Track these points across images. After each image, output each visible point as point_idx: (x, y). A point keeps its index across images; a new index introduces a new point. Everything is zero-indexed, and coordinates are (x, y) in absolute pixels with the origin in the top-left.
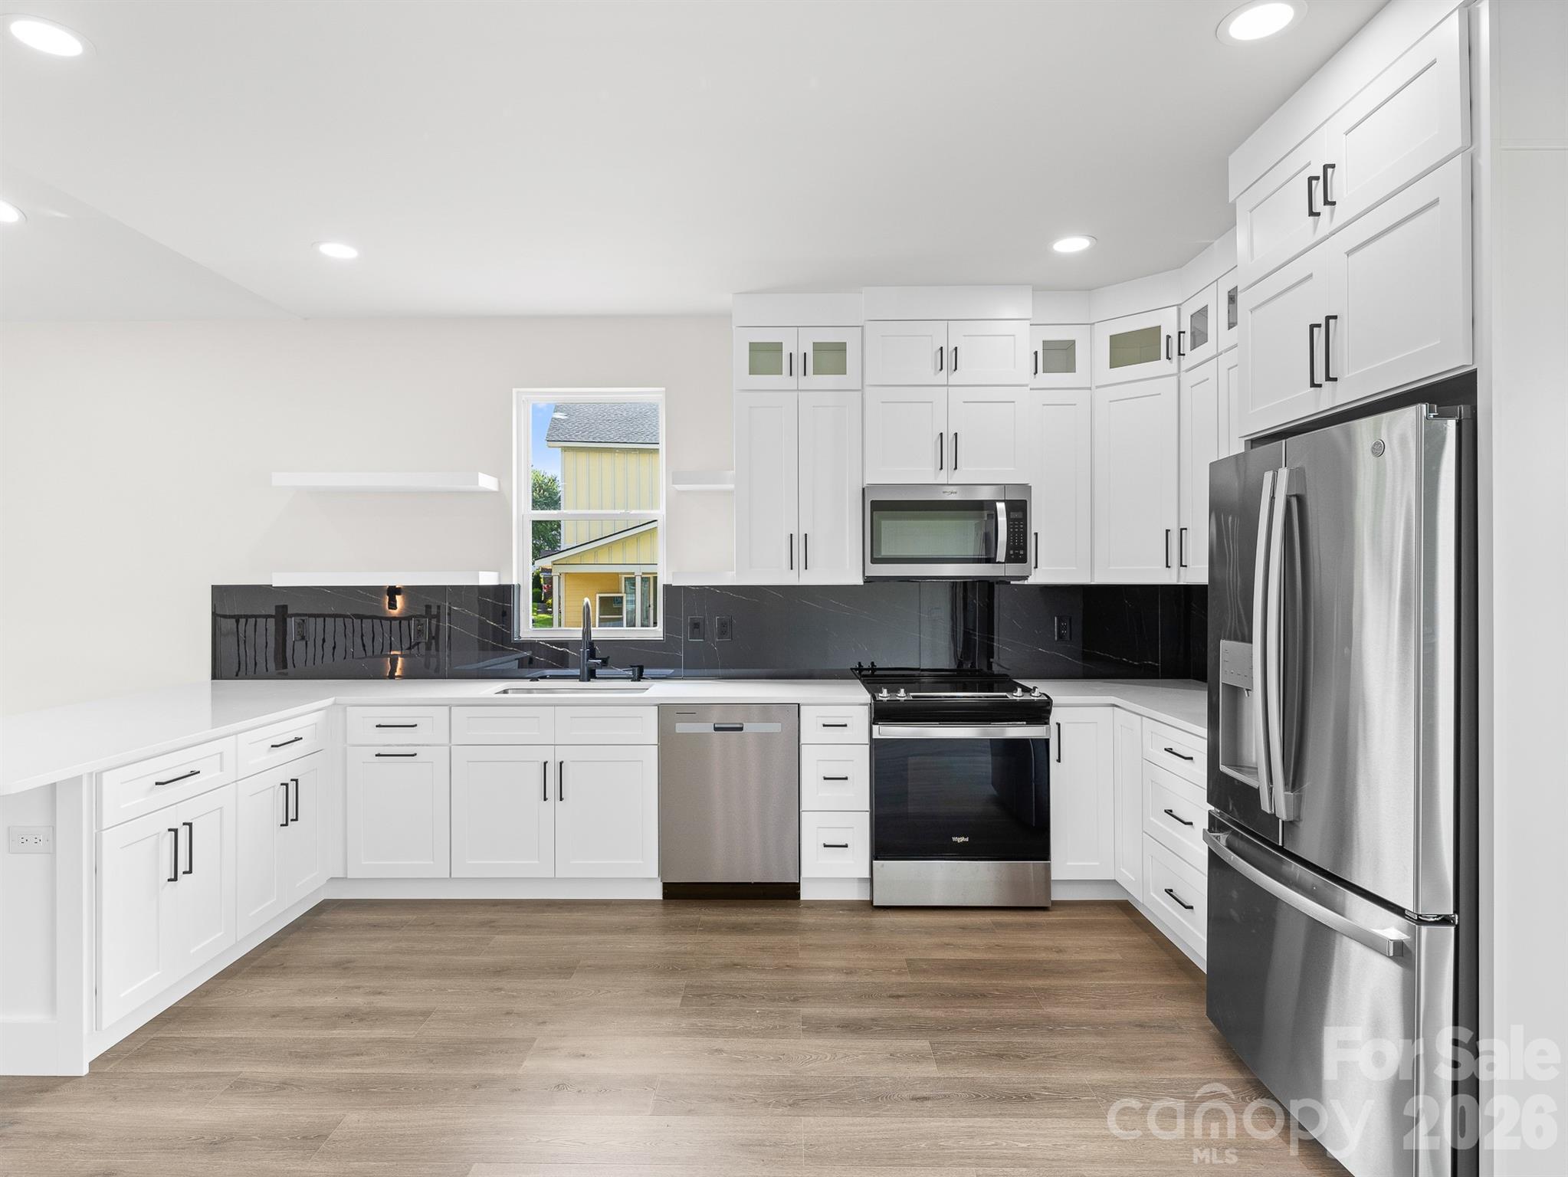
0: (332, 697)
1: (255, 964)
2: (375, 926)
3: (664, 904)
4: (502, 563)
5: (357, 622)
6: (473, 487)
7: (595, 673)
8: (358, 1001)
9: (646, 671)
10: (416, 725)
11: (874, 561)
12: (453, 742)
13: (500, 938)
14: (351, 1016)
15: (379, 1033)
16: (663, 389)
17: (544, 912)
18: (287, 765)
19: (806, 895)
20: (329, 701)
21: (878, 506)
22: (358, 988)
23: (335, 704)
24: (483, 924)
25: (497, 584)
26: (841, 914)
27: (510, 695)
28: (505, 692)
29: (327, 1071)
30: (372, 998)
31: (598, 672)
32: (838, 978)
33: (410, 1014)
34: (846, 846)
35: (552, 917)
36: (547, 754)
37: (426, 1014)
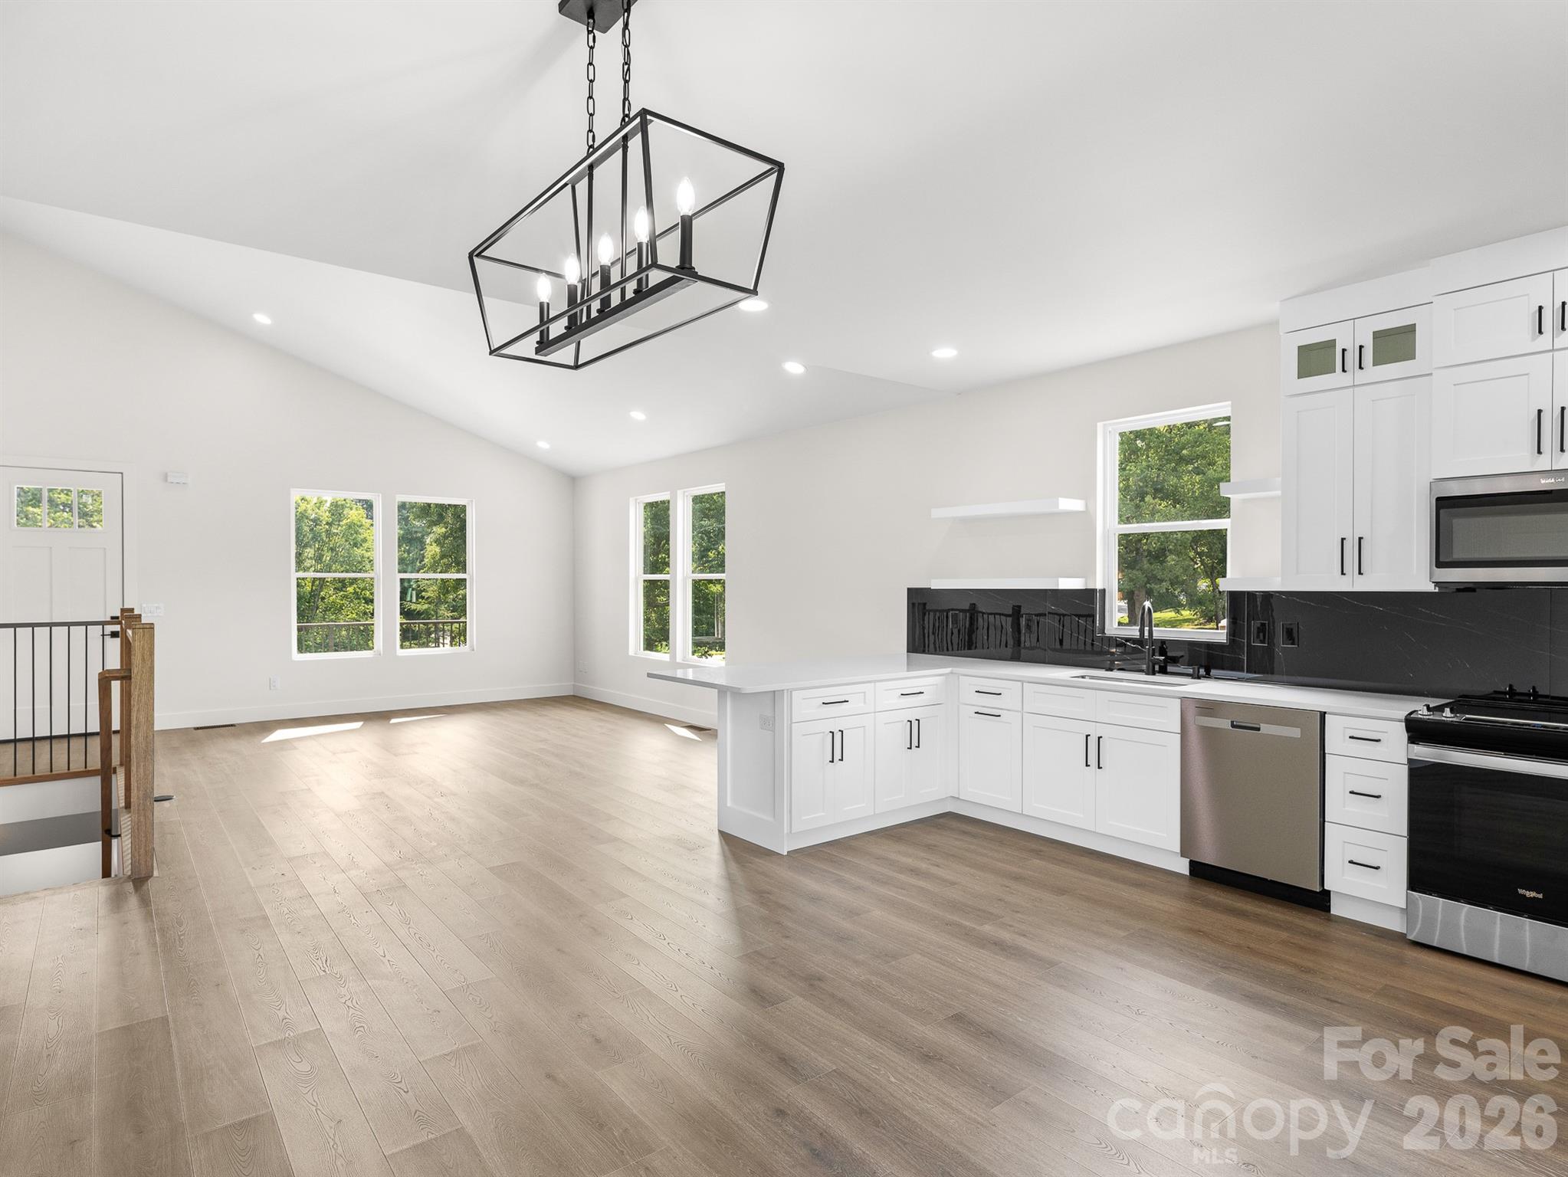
0: (950, 667)
1: (887, 833)
2: (965, 833)
3: (1191, 879)
4: (1089, 571)
5: (991, 618)
6: (1054, 510)
7: (1166, 669)
8: (924, 866)
9: (1213, 672)
10: (1000, 694)
11: (1440, 564)
12: (1024, 710)
13: (1037, 862)
14: (914, 872)
15: (922, 883)
16: (1230, 403)
17: (1082, 856)
18: (912, 709)
19: (1337, 909)
20: (948, 670)
21: (1445, 504)
22: (928, 860)
23: (952, 673)
24: (1032, 851)
25: (1084, 588)
26: (1365, 936)
27: (1087, 680)
28: (1083, 677)
29: (883, 890)
30: (930, 867)
31: (1170, 669)
32: (1288, 970)
33: (945, 881)
34: (1377, 868)
35: (1086, 861)
36: (1089, 729)
37: (953, 884)
